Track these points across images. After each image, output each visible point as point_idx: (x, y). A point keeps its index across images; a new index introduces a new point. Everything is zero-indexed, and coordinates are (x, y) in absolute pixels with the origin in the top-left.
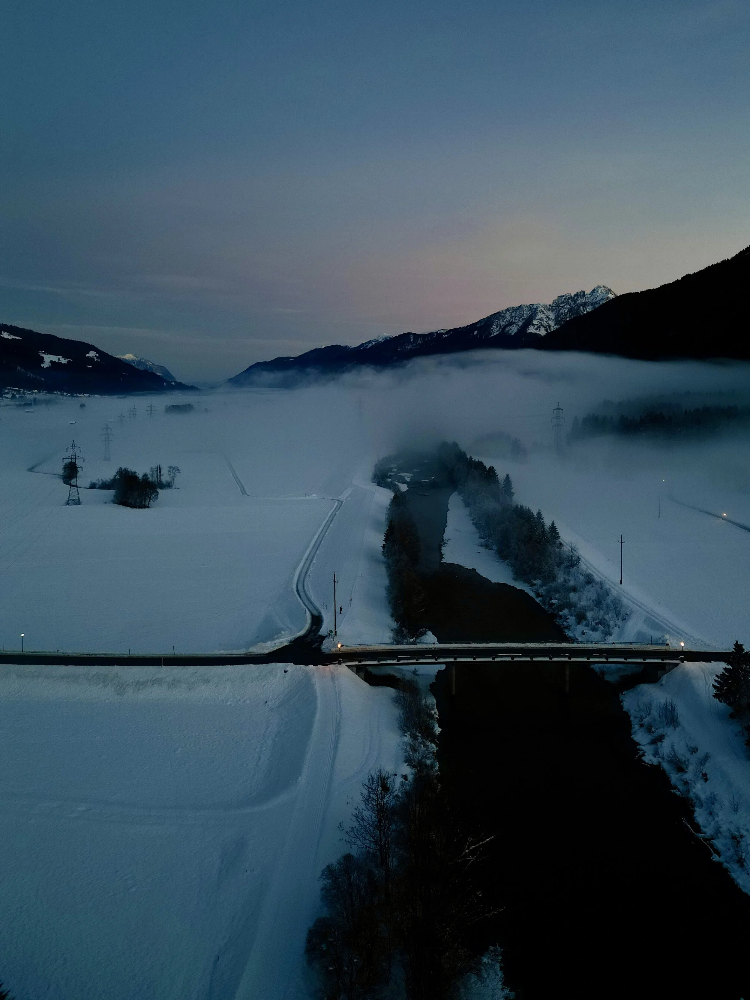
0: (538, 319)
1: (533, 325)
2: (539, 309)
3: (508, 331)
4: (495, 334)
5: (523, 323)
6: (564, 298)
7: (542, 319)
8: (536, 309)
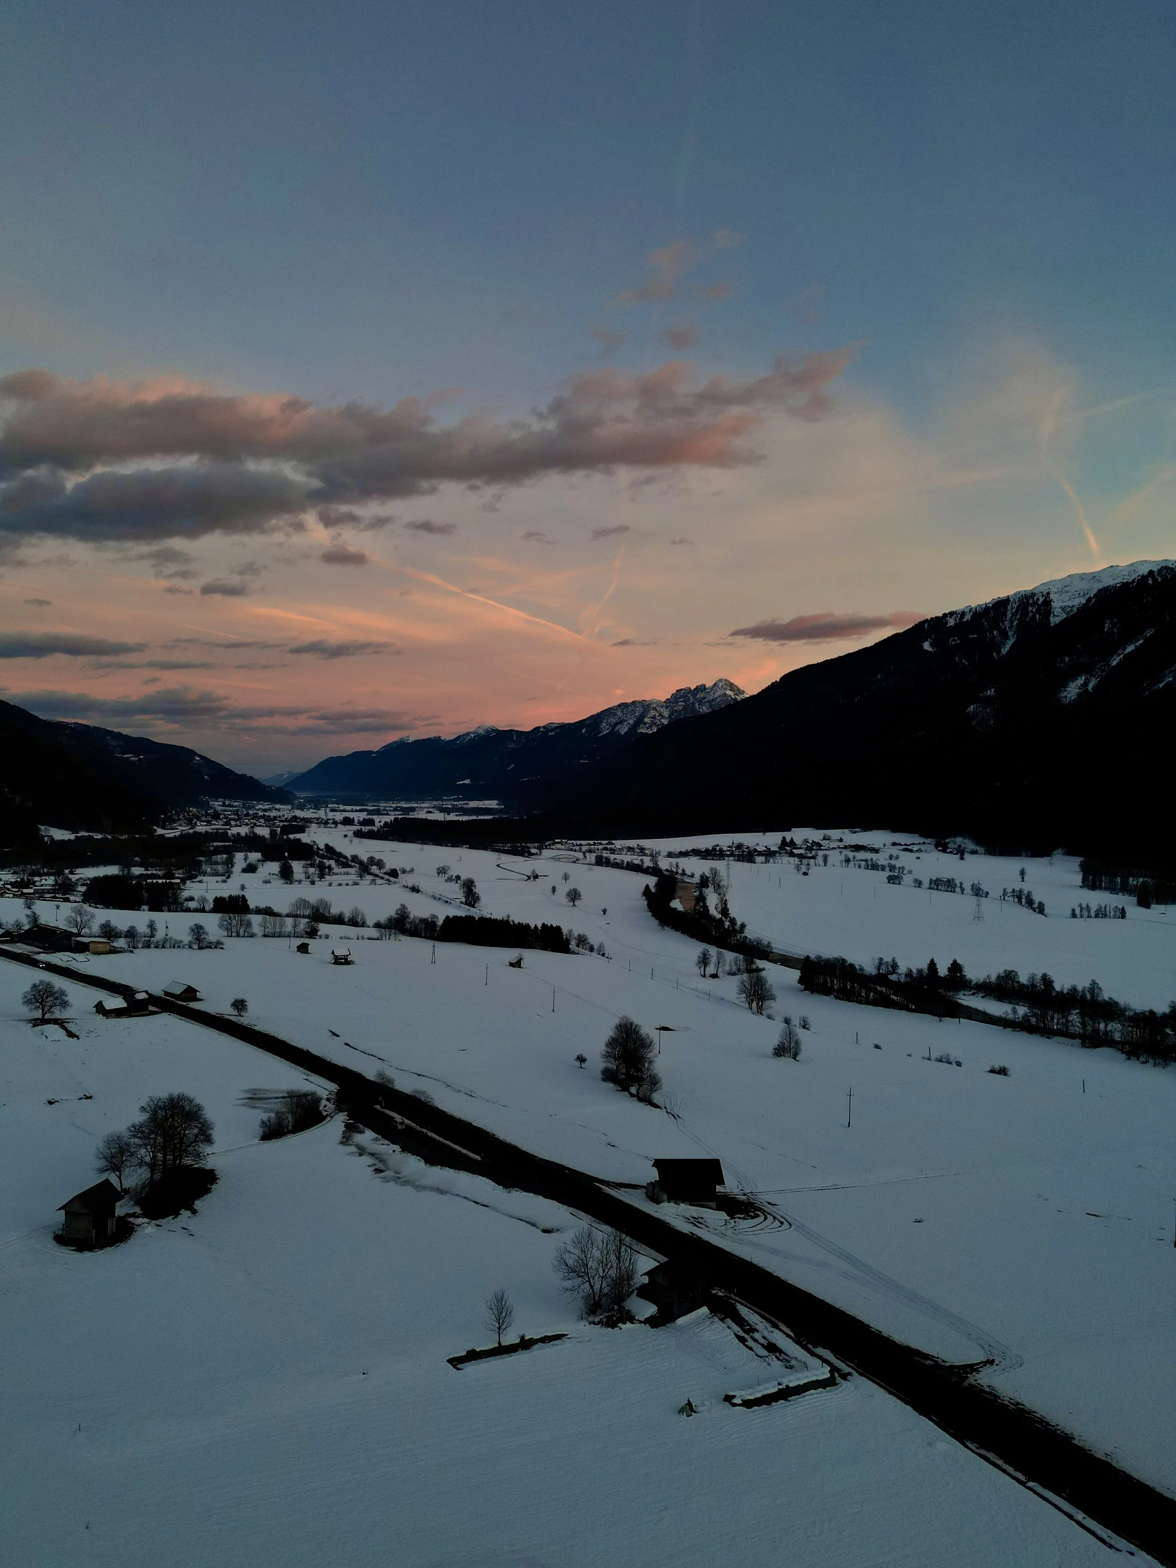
0: (650, 718)
1: (645, 724)
2: (652, 706)
3: (618, 730)
4: (605, 732)
5: (634, 721)
6: (683, 691)
7: (654, 717)
8: (649, 705)
